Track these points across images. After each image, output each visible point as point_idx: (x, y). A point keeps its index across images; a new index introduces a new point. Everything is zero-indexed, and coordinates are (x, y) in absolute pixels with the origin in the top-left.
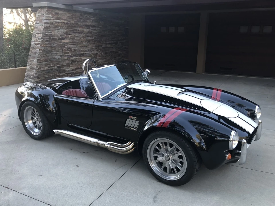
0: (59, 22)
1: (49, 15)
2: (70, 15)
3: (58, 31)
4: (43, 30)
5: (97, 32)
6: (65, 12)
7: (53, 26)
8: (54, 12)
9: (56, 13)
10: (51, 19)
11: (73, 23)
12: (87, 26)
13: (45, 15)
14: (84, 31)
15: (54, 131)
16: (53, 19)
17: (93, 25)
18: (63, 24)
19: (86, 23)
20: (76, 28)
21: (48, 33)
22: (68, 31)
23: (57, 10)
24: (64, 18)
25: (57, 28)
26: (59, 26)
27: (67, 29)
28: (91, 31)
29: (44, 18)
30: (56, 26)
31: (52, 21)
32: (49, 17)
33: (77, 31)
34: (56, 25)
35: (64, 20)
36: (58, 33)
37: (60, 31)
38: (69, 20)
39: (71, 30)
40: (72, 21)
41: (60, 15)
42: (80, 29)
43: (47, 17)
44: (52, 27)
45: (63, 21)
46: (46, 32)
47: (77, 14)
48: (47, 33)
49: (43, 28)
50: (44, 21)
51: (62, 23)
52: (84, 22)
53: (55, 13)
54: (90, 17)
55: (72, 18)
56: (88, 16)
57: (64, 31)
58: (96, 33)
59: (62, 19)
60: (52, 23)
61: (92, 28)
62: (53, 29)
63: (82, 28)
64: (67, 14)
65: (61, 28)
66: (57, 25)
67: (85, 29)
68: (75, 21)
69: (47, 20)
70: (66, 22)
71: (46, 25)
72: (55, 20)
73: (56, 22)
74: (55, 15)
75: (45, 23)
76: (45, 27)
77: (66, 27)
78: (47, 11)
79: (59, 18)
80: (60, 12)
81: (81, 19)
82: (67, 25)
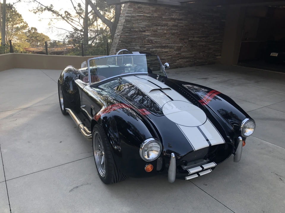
0: (141, 16)
1: (131, 9)
2: (154, 9)
3: (139, 23)
4: (124, 22)
5: (184, 25)
6: (148, 6)
8: (136, 6)
9: (139, 8)
10: (133, 13)
11: (156, 17)
12: (173, 20)
13: (127, 9)
14: (169, 24)
16: (135, 13)
17: (180, 18)
19: (172, 16)
20: (159, 22)
21: (129, 26)
22: (150, 24)
23: (140, 4)
24: (147, 12)
25: (138, 21)
26: (141, 20)
27: (149, 22)
28: (176, 24)
29: (126, 12)
30: (137, 20)
31: (134, 14)
32: (131, 11)
33: (160, 24)
34: (137, 18)
35: (147, 13)
36: (139, 25)
37: (141, 23)
38: (152, 13)
39: (154, 23)
40: (156, 15)
41: (143, 9)
42: (164, 22)
43: (129, 11)
44: (133, 20)
45: (146, 15)
46: (127, 25)
47: (162, 8)
48: (127, 26)
49: (124, 20)
50: (126, 15)
51: (144, 16)
52: (169, 15)
53: (138, 7)
54: (177, 10)
55: (156, 11)
56: (174, 9)
57: (146, 24)
59: (145, 13)
60: (133, 17)
61: (178, 22)
62: (134, 22)
63: (167, 21)
64: (151, 8)
65: (143, 21)
66: (139, 18)
67: (170, 22)
68: (158, 15)
69: (129, 13)
70: (149, 15)
71: (127, 18)
72: (137, 13)
73: (138, 16)
74: (137, 9)
75: (127, 16)
76: (126, 20)
77: (148, 20)
78: (130, 5)
79: (141, 12)
80: (143, 6)
81: (166, 12)
82: (149, 18)
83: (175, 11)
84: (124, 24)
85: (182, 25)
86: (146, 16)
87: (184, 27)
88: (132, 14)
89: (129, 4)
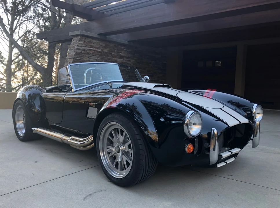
0: (91, 50)
1: (82, 43)
2: (104, 45)
3: (90, 57)
4: (75, 55)
5: (132, 63)
6: (98, 42)
7: (85, 52)
8: (87, 40)
9: (90, 42)
10: (83, 46)
11: (106, 53)
12: (122, 57)
13: (78, 42)
14: (118, 61)
15: (32, 128)
16: (86, 47)
17: (128, 56)
18: (96, 52)
19: (121, 54)
20: (109, 57)
21: (79, 59)
22: (101, 59)
23: (91, 39)
24: (97, 46)
25: (89, 55)
26: (91, 54)
27: (100, 57)
28: (125, 61)
29: (76, 45)
30: (88, 53)
31: (84, 48)
32: (81, 44)
33: (110, 60)
34: (88, 52)
35: (97, 48)
36: (90, 59)
37: (92, 58)
38: (102, 49)
39: (104, 58)
40: (105, 51)
41: (93, 44)
42: (113, 58)
43: (79, 44)
44: (84, 54)
45: (96, 49)
46: (77, 57)
47: (111, 45)
48: (78, 59)
49: (74, 53)
50: (76, 47)
51: (94, 50)
52: (118, 52)
53: (88, 41)
54: (125, 49)
55: (105, 47)
56: (122, 47)
57: (97, 58)
58: (130, 64)
59: (95, 47)
60: (84, 50)
61: (126, 59)
62: (85, 55)
63: (116, 58)
64: (100, 44)
65: (93, 55)
66: (89, 52)
67: (119, 59)
68: (108, 51)
69: (80, 46)
70: (99, 50)
71: (78, 51)
72: (87, 47)
73: (89, 50)
74: (87, 43)
75: (77, 49)
76: (76, 52)
77: (98, 54)
78: (80, 39)
79: (92, 46)
80: (94, 41)
81: (115, 49)
82: (99, 53)
83: (123, 50)
84: (75, 56)
85: (129, 63)
86: (96, 51)
87: (132, 65)
88: (83, 48)
89: (79, 37)
